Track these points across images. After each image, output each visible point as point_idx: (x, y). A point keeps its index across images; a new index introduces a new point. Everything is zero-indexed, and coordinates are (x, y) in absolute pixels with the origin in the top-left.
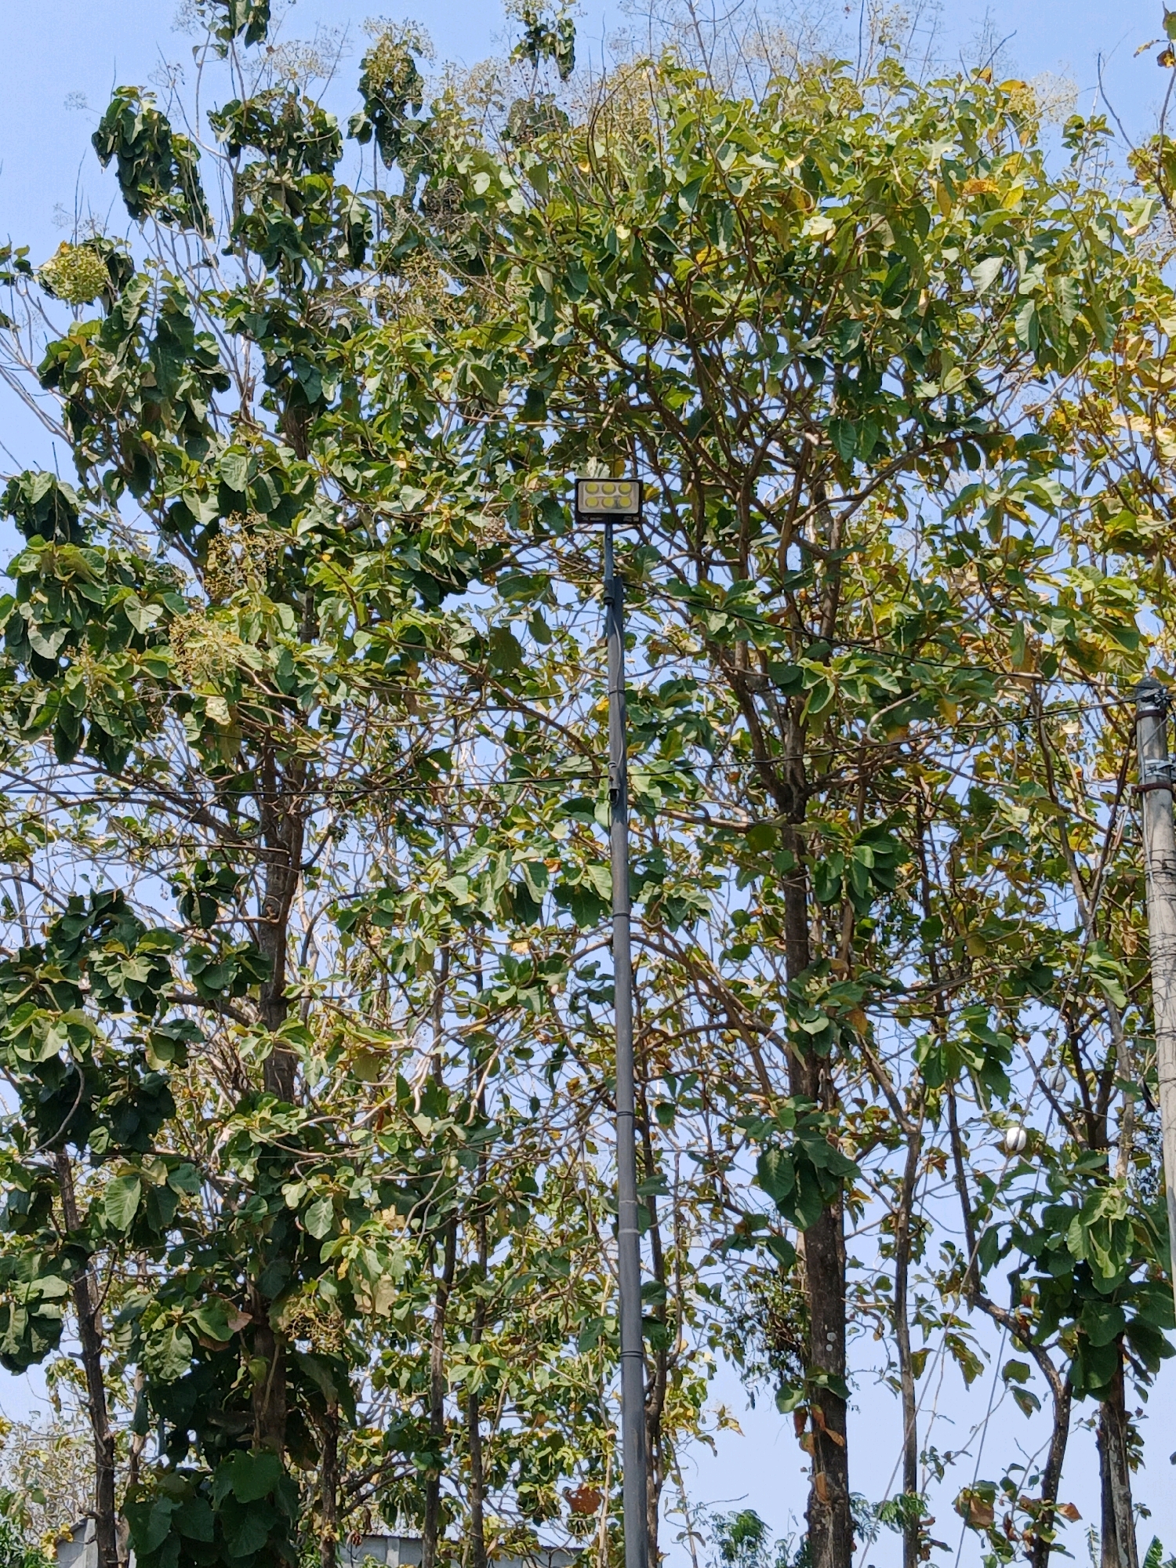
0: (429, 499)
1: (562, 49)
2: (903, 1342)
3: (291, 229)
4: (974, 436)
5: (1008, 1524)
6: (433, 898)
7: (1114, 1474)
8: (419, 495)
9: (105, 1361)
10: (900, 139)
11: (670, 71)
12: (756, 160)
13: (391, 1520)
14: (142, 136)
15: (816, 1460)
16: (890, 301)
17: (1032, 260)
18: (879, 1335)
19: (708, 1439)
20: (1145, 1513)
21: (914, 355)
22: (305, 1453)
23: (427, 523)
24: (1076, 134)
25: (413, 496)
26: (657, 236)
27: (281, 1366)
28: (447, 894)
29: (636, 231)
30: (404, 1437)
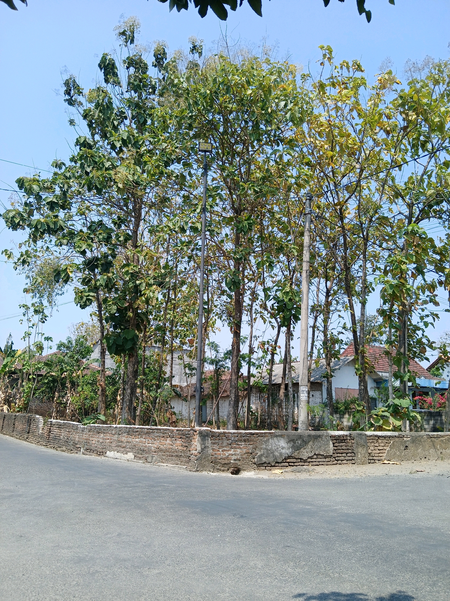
0: (168, 145)
1: (200, 51)
2: (251, 317)
3: (140, 85)
4: (279, 139)
5: (268, 349)
6: (165, 227)
7: (287, 340)
8: (166, 145)
9: (102, 312)
10: (266, 75)
11: (222, 57)
12: (236, 77)
13: (156, 344)
14: (109, 64)
15: (234, 336)
16: (262, 109)
17: (291, 102)
18: (247, 315)
19: (215, 332)
20: (293, 348)
21: (267, 121)
22: (140, 331)
23: (167, 150)
24: (303, 77)
25: (165, 145)
26: (216, 92)
27: (135, 314)
28: (169, 226)
29: (211, 92)
30: (158, 328)
